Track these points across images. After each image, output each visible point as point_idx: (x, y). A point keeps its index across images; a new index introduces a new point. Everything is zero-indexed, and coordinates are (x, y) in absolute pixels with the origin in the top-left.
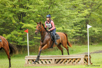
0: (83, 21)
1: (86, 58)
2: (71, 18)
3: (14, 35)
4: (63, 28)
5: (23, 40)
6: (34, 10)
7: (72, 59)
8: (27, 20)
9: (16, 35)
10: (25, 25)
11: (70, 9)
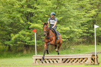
0: (90, 21)
1: (93, 58)
2: (78, 18)
3: (22, 34)
4: (71, 28)
5: (31, 40)
6: (42, 10)
7: (79, 59)
8: (34, 20)
9: (24, 35)
10: (33, 25)
11: (77, 9)
